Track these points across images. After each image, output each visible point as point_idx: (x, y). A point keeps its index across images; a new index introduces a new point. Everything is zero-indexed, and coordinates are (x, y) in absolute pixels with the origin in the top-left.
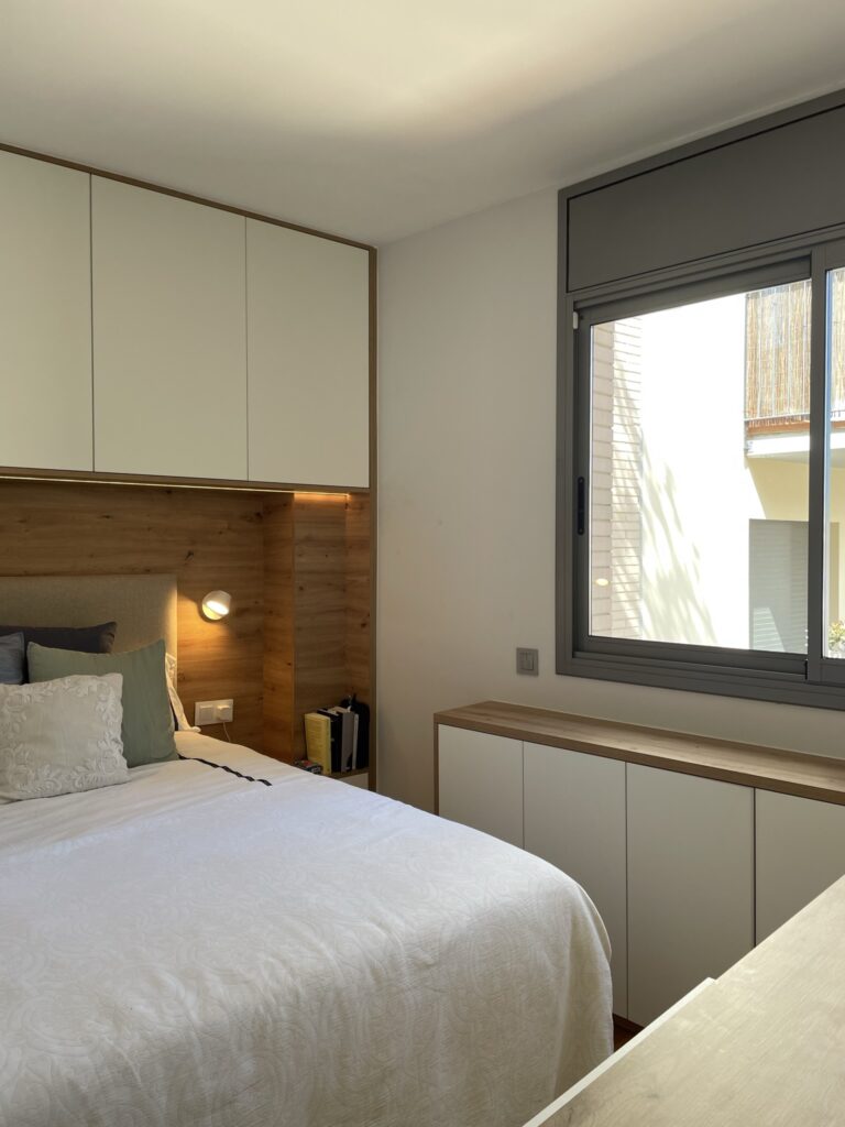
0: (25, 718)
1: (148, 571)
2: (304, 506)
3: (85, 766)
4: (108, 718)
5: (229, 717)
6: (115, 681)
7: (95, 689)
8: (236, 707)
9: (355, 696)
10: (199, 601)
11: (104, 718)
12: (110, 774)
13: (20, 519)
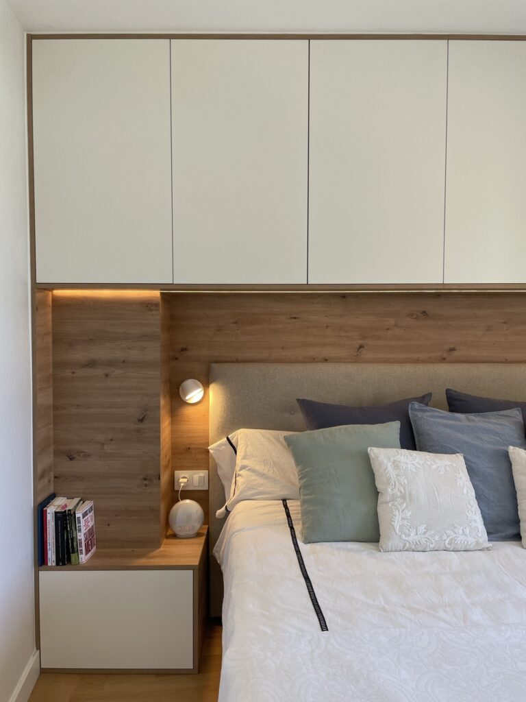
13: (502, 321)
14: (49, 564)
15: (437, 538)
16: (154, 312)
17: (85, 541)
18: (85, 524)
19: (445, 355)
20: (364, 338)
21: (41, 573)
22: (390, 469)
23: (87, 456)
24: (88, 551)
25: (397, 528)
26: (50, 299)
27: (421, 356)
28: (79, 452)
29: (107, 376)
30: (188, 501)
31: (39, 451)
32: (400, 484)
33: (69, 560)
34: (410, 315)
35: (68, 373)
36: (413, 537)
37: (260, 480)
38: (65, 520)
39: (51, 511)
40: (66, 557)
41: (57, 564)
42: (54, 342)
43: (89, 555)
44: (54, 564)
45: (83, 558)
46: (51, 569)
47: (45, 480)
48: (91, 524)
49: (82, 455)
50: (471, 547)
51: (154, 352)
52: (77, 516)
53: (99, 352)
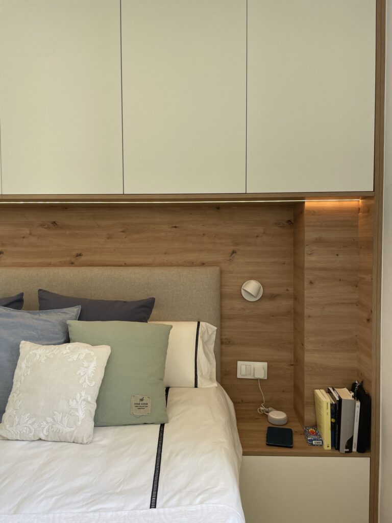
1: (203, 264)
2: (315, 212)
3: (53, 419)
4: (85, 381)
6: (107, 352)
7: (84, 356)
8: (270, 368)
9: (362, 382)
11: (81, 381)
12: (70, 430)
13: (121, 230)
19: (73, 260)
27: (53, 261)
34: (42, 225)
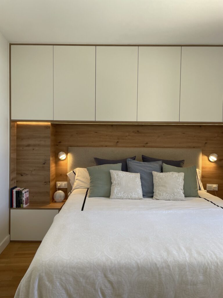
0: (160, 180)
1: (194, 147)
3: (174, 195)
5: (217, 189)
6: (182, 174)
7: (177, 176)
8: (219, 187)
10: (208, 156)
11: (179, 183)
13: (163, 134)
14: (14, 207)
15: (126, 195)
16: (49, 129)
17: (25, 200)
18: (25, 195)
19: (145, 145)
20: (118, 139)
21: (11, 210)
22: (115, 176)
23: (27, 175)
24: (26, 204)
25: (115, 193)
26: (16, 125)
27: (137, 145)
28: (24, 174)
29: (33, 149)
30: (60, 191)
31: (11, 172)
32: (118, 180)
33: (20, 207)
34: (133, 132)
35: (21, 148)
36: (119, 195)
37: (81, 183)
38: (19, 193)
39: (14, 191)
40: (19, 205)
41: (16, 207)
42: (17, 138)
43: (27, 205)
44: (15, 207)
45: (25, 206)
46: (14, 209)
47: (13, 182)
48: (28, 196)
49: (25, 174)
50: (137, 198)
51: (48, 142)
52: (23, 192)
53: (31, 142)
